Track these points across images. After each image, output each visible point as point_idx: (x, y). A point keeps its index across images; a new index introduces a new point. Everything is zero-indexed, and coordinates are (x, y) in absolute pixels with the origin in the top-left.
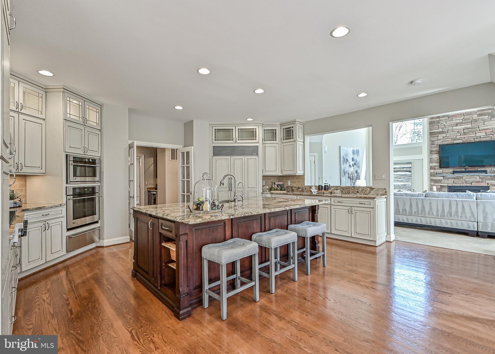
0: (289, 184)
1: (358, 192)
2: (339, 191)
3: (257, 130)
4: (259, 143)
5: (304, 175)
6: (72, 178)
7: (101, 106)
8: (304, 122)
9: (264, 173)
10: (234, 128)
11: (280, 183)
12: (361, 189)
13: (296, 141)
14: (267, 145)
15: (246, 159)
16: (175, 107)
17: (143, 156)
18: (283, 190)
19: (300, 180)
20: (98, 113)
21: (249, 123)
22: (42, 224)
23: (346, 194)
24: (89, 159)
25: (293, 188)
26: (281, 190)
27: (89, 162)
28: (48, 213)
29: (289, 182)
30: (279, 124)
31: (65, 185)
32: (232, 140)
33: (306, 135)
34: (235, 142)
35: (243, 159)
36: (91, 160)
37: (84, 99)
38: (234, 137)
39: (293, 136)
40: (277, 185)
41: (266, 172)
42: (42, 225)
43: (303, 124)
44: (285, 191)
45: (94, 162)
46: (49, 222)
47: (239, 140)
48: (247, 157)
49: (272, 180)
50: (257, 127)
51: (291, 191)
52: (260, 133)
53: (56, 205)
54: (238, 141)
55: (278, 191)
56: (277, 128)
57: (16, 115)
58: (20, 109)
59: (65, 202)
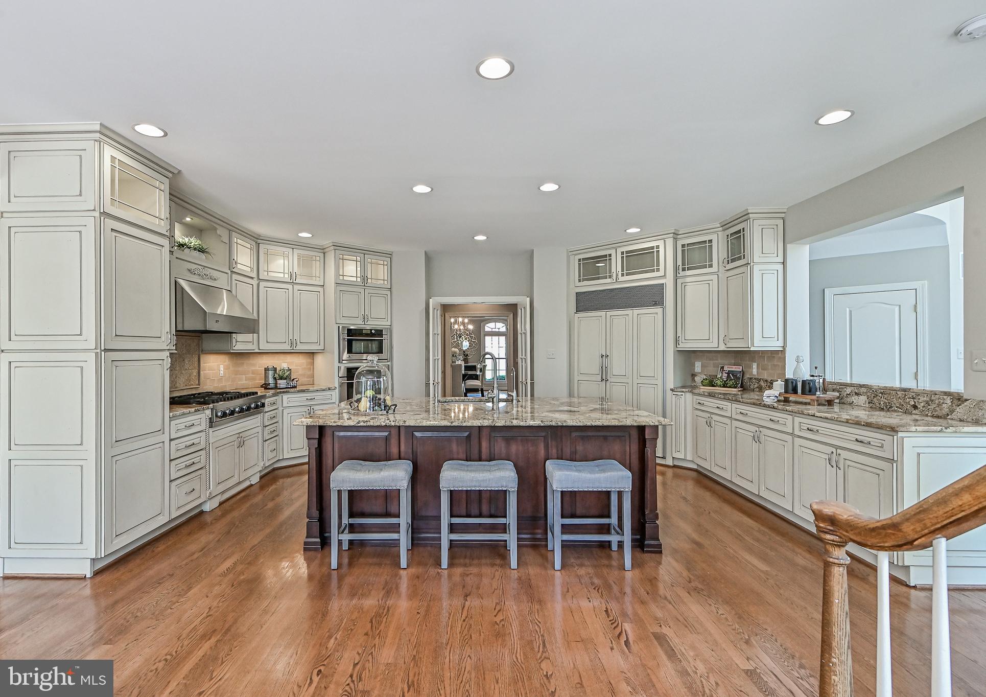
0: (755, 371)
1: (915, 407)
2: (862, 399)
3: (661, 250)
4: (666, 278)
5: (783, 352)
6: (345, 356)
7: (390, 255)
8: (785, 211)
9: (681, 345)
10: (613, 252)
11: (734, 368)
12: (925, 399)
13: (752, 264)
14: (688, 280)
15: (635, 315)
16: (475, 238)
17: (512, 315)
18: (730, 387)
19: (776, 363)
20: (386, 267)
21: (635, 239)
22: (306, 409)
23: (883, 409)
24: (371, 330)
25: (762, 383)
26: (724, 386)
27: (371, 335)
28: (313, 397)
29: (755, 366)
30: (719, 225)
31: (337, 364)
32: (610, 277)
33: (791, 242)
34: (614, 281)
35: (631, 315)
36: (373, 331)
37: (365, 252)
38: (613, 270)
39: (744, 252)
40: (727, 372)
41: (686, 341)
42: (307, 411)
43: (783, 215)
44: (736, 389)
45: (379, 333)
46: (316, 408)
47: (623, 275)
48: (637, 311)
49: (717, 360)
50: (661, 243)
51: (758, 390)
52: (667, 254)
53: (324, 388)
54: (621, 279)
55: (717, 388)
56: (714, 237)
57: (290, 287)
58: (294, 279)
59: (337, 386)
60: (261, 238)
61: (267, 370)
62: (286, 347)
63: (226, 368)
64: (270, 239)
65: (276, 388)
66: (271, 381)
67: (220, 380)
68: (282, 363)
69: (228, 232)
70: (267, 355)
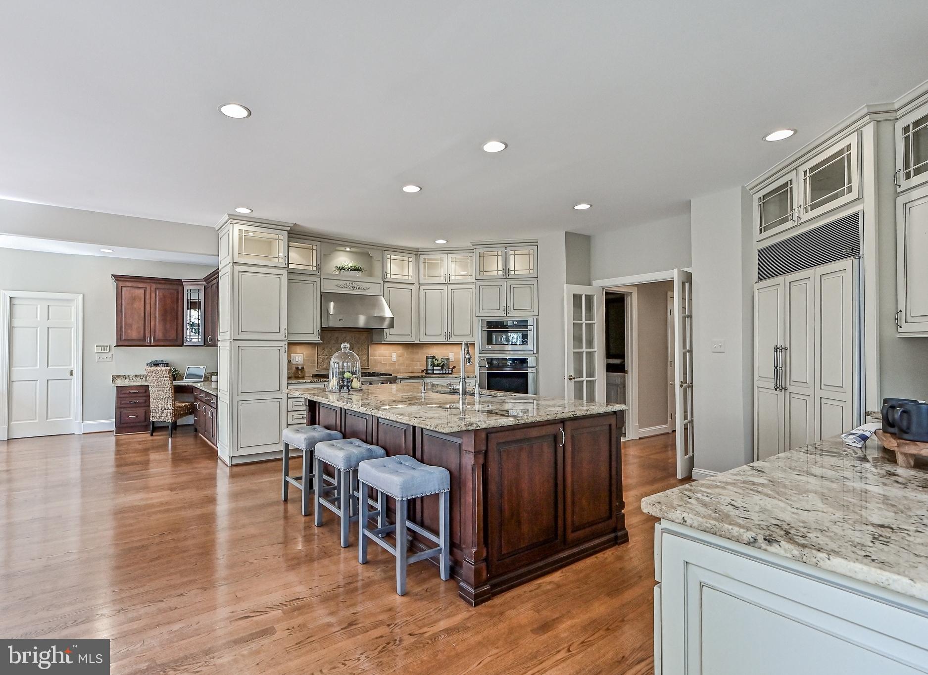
3: (854, 150)
4: (862, 201)
6: (486, 347)
9: (905, 327)
10: (793, 175)
14: (914, 195)
15: (818, 277)
24: (513, 321)
31: (477, 355)
32: (791, 217)
34: (796, 223)
35: (812, 278)
36: (516, 323)
37: (506, 245)
38: (795, 204)
41: (914, 320)
45: (524, 324)
47: (806, 210)
48: (820, 270)
50: (853, 139)
52: (865, 158)
54: (804, 217)
57: (444, 287)
58: (448, 280)
59: (477, 374)
60: (420, 250)
61: (427, 358)
62: (441, 339)
63: (398, 356)
64: (423, 250)
65: (433, 373)
66: (430, 367)
67: (394, 363)
68: (439, 353)
69: (381, 252)
70: (437, 346)
